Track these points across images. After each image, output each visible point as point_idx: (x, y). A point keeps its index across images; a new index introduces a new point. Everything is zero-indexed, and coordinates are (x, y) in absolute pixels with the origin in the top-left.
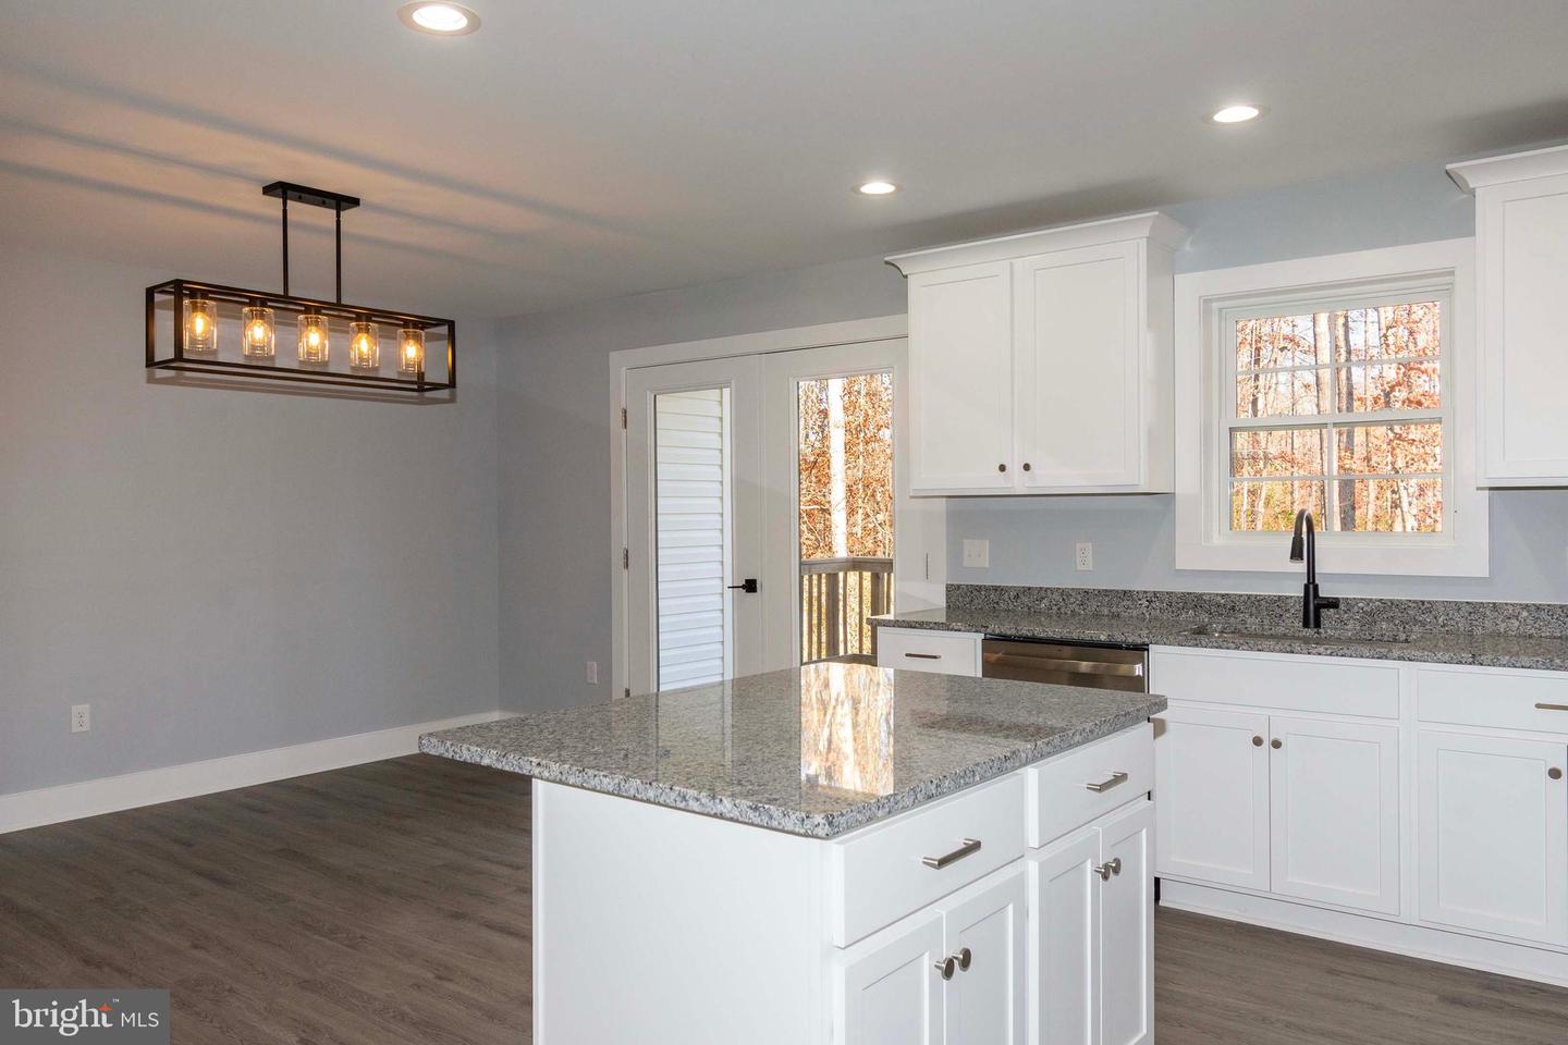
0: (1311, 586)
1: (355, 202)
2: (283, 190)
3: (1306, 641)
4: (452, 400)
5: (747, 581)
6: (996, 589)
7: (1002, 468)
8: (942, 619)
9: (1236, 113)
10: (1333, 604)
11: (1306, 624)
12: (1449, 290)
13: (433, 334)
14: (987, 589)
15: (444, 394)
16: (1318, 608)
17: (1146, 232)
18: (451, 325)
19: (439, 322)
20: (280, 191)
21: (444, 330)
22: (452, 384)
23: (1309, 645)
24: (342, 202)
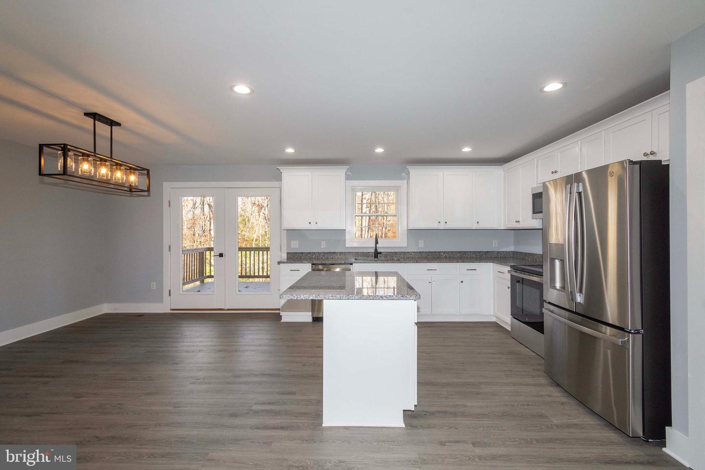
0: (376, 249)
1: (119, 124)
2: (95, 116)
3: (375, 261)
4: (149, 195)
5: (220, 254)
6: (301, 253)
7: (310, 223)
8: (286, 261)
9: (379, 150)
10: (380, 253)
11: (375, 258)
12: (397, 190)
13: (141, 173)
14: (299, 253)
15: (146, 193)
16: (377, 254)
17: (345, 171)
18: (148, 171)
19: (144, 169)
20: (93, 116)
21: (146, 172)
22: (148, 190)
23: (376, 262)
24: (112, 123)
